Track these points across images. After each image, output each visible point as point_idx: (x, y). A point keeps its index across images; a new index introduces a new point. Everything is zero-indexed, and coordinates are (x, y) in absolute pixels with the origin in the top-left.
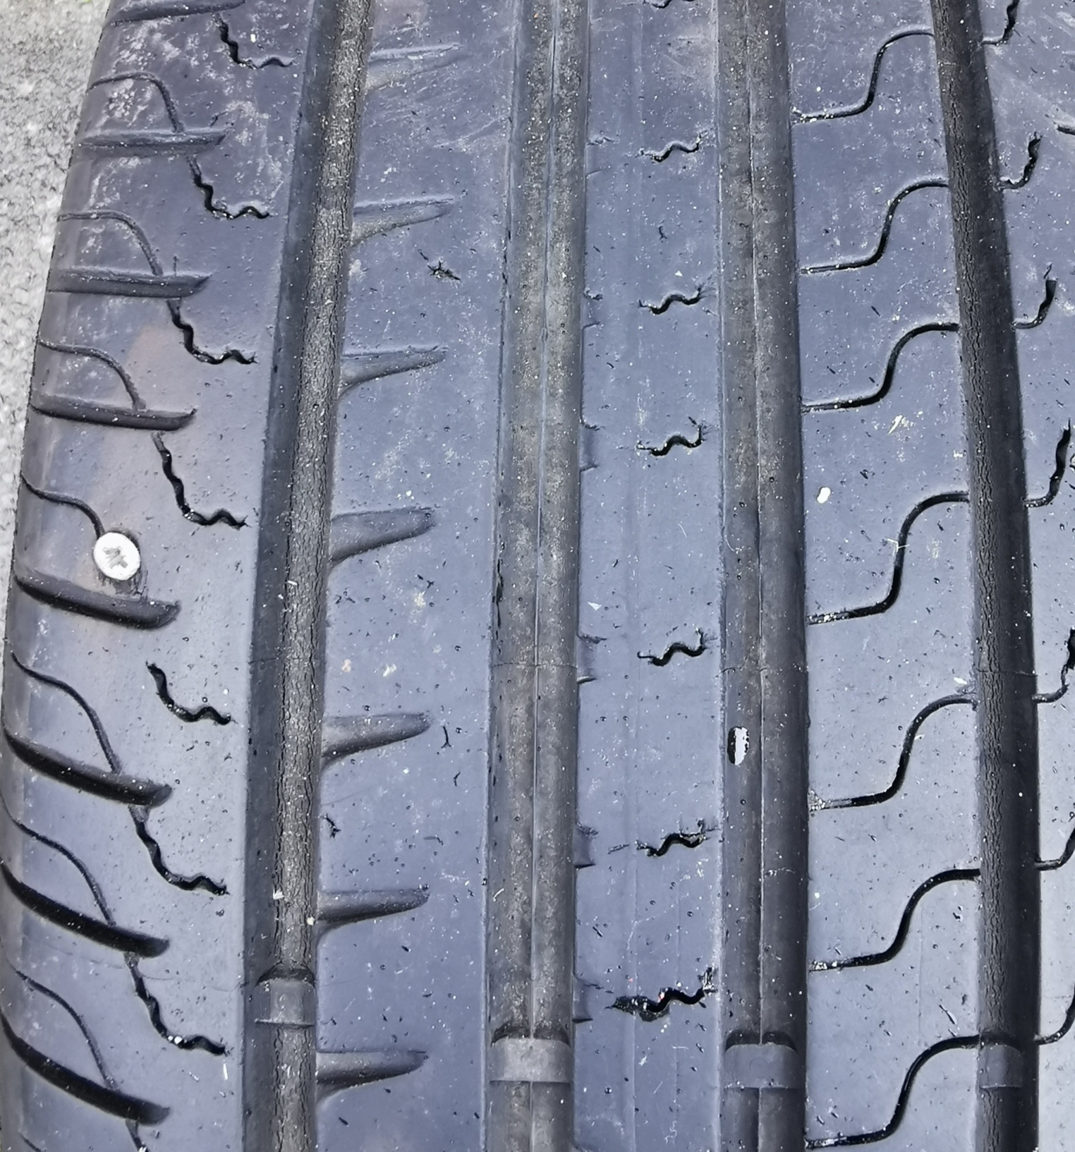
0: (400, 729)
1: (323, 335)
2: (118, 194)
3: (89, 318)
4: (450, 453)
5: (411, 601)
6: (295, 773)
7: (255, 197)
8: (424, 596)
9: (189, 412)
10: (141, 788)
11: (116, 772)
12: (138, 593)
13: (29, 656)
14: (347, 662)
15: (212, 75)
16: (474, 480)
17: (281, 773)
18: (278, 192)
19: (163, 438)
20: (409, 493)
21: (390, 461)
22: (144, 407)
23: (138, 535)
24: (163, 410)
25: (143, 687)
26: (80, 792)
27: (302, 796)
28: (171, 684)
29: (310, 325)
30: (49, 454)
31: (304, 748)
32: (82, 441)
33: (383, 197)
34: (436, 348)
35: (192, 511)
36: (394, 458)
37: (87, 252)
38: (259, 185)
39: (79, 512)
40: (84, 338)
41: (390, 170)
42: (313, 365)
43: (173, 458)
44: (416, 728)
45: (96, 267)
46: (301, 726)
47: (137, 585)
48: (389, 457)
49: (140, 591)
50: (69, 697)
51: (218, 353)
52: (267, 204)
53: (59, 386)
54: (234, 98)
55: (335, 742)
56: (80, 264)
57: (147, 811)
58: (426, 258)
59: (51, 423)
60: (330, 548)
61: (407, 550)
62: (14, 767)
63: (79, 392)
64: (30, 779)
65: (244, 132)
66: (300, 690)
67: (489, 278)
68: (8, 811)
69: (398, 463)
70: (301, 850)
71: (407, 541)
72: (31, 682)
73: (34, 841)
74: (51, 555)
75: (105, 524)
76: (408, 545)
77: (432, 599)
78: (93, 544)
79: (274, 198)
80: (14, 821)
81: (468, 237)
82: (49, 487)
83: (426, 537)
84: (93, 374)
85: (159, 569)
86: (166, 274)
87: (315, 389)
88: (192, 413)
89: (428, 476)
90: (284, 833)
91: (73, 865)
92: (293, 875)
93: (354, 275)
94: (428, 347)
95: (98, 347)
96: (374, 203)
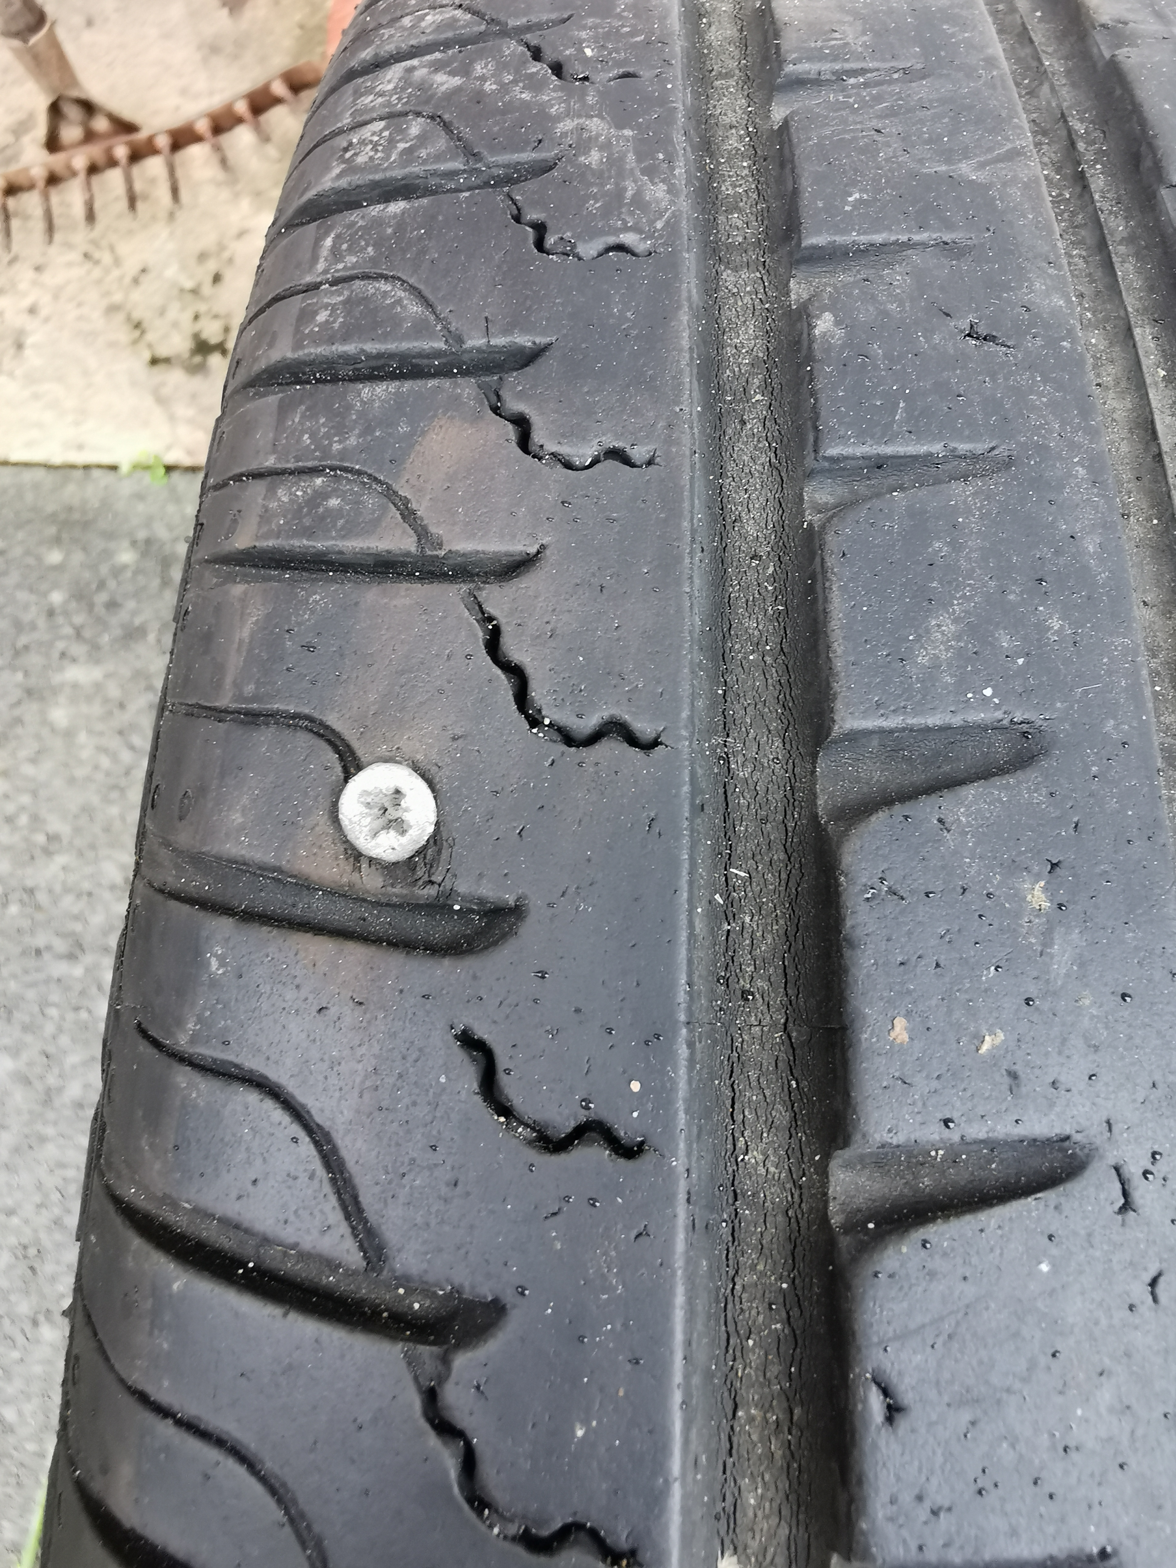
0: (1012, 1171)
1: (756, 448)
2: (370, 249)
3: (322, 420)
4: (1055, 624)
5: (1019, 898)
6: (762, 1274)
7: (626, 229)
8: (1045, 889)
9: (533, 550)
10: (416, 1306)
11: (373, 1269)
12: (432, 882)
13: (180, 1022)
14: (900, 1023)
15: (523, 96)
16: (1110, 673)
17: (732, 1273)
18: (667, 223)
19: (482, 596)
20: (988, 692)
21: (943, 633)
22: (440, 546)
23: (434, 769)
24: (480, 548)
25: (443, 1079)
26: (285, 1315)
27: (778, 1326)
28: (507, 1071)
29: (730, 431)
30: (241, 641)
31: (780, 1218)
32: (313, 612)
33: (854, 229)
34: (993, 449)
35: (547, 721)
36: (950, 628)
37: (317, 329)
38: (632, 214)
39: (304, 740)
40: (315, 450)
41: (857, 196)
42: (742, 493)
43: (505, 629)
44: (1052, 1169)
45: (334, 348)
46: (772, 1169)
47: (430, 866)
48: (939, 626)
49: (438, 878)
50: (269, 1104)
51: (583, 453)
52: (650, 236)
53: (265, 529)
54: (568, 116)
55: (860, 1201)
56: (302, 347)
57: (445, 1361)
58: (948, 315)
59: (245, 593)
60: (820, 802)
61: (1000, 800)
62: (130, 1263)
63: (309, 533)
64: (169, 1286)
65: (593, 153)
66: (768, 1093)
67: (1064, 348)
68: (107, 1359)
69: (958, 638)
70: (779, 1454)
71: (997, 781)
72: (183, 1077)
73: (166, 1429)
74: (240, 820)
75: (361, 751)
76: (1000, 788)
77: (1062, 895)
78: (337, 793)
79: (662, 229)
80: (122, 1381)
81: (1012, 289)
82: (240, 698)
83: (1029, 777)
84: (334, 502)
85: (479, 833)
86: (470, 344)
87: (751, 530)
88: (538, 552)
89: (1021, 661)
90: (740, 1413)
91: (258, 1488)
92: (760, 1514)
93: (824, 335)
94: (980, 447)
95: (342, 460)
96: (839, 239)
